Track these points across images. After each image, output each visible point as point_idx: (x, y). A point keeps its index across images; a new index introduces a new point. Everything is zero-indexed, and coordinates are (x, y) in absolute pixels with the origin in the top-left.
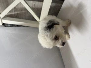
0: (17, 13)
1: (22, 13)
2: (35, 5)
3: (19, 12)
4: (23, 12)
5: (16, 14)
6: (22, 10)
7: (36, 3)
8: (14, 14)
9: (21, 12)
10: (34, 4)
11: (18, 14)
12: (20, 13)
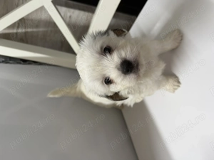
0: (24, 30)
1: (38, 32)
2: (70, 17)
3: (29, 30)
4: (41, 29)
5: (22, 33)
6: (37, 26)
7: (73, 13)
8: (16, 33)
9: (35, 30)
10: (69, 14)
11: (26, 33)
12: (32, 32)
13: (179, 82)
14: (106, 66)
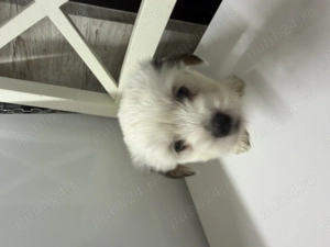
0: (24, 59)
1: (47, 60)
2: (97, 32)
3: (32, 58)
5: (21, 62)
6: (45, 51)
7: (101, 25)
8: (13, 63)
9: (42, 57)
10: (94, 29)
11: (28, 62)
12: (38, 60)
13: (248, 144)
14: (183, 121)
